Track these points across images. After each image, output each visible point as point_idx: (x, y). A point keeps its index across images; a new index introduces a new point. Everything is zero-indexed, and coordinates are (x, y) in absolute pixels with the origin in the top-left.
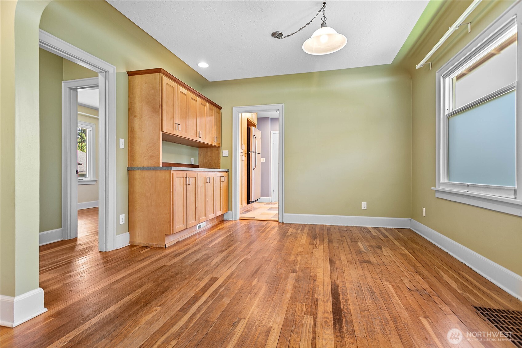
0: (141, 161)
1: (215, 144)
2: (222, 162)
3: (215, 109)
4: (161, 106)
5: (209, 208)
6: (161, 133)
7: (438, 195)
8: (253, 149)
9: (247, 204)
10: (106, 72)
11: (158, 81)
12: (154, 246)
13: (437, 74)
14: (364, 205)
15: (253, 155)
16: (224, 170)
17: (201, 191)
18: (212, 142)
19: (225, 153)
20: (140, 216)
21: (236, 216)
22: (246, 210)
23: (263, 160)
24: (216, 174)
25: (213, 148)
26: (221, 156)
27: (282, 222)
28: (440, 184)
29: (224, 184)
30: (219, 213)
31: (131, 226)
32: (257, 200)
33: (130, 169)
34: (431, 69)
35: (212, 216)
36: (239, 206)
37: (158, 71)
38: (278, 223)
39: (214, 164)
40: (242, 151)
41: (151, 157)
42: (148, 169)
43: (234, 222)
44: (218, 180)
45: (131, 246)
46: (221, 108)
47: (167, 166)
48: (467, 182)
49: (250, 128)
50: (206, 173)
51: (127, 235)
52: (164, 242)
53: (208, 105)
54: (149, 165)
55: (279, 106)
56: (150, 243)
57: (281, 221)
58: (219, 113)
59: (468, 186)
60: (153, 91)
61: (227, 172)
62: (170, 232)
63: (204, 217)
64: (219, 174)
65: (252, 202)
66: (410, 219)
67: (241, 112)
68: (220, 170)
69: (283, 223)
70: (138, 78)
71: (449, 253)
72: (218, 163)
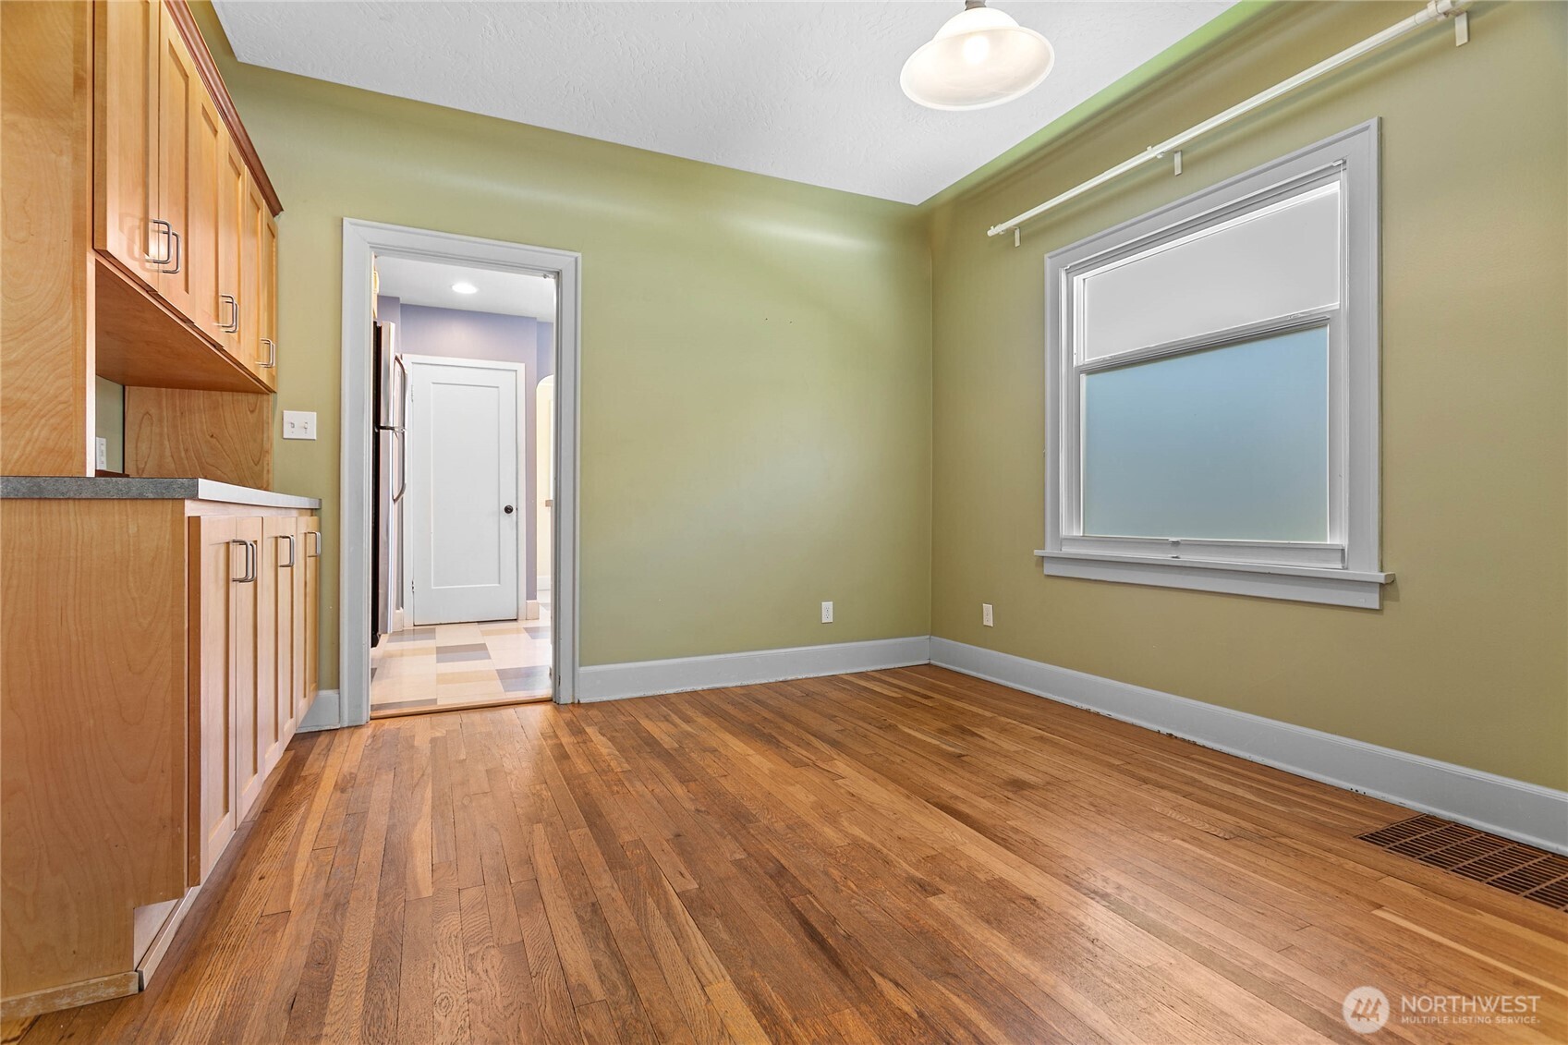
1: (263, 376)
2: (282, 463)
3: (264, 206)
7: (1050, 569)
8: (391, 417)
13: (1048, 262)
14: (827, 612)
15: (392, 442)
18: (256, 366)
19: (298, 422)
21: (357, 705)
25: (228, 396)
26: (276, 436)
27: (570, 701)
28: (1061, 541)
34: (1017, 244)
36: (369, 659)
38: (555, 706)
39: (230, 473)
46: (277, 208)
48: (1172, 536)
49: (380, 328)
50: (277, 514)
55: (563, 260)
57: (565, 698)
58: (273, 233)
59: (1176, 544)
61: (313, 511)
64: (303, 525)
66: (928, 637)
67: (387, 250)
69: (579, 706)
71: (1104, 712)
72: (257, 469)
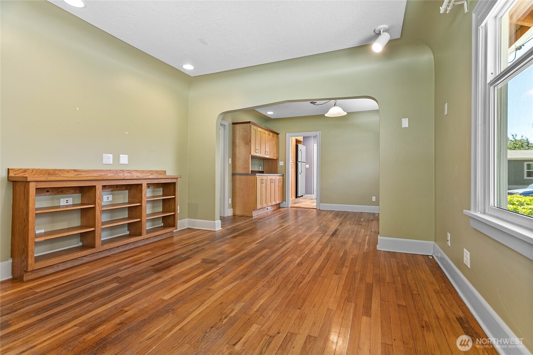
0: (239, 170)
1: (275, 158)
2: (279, 169)
3: (275, 135)
4: (250, 141)
5: (273, 199)
6: (250, 155)
8: (299, 160)
9: (295, 198)
10: (224, 125)
11: (249, 128)
12: (247, 216)
14: (374, 199)
15: (299, 164)
16: (281, 175)
17: (268, 187)
18: (274, 157)
19: (281, 163)
20: (238, 200)
21: (288, 205)
22: (295, 202)
23: (308, 166)
24: (276, 177)
25: (273, 160)
26: (279, 165)
29: (281, 184)
30: (278, 202)
31: (233, 205)
32: (303, 196)
33: (234, 174)
35: (274, 203)
36: (291, 199)
37: (249, 122)
38: (316, 210)
39: (273, 171)
40: (292, 162)
41: (245, 168)
42: (243, 174)
43: (287, 208)
44: (277, 181)
45: (234, 215)
46: (278, 134)
47: (254, 172)
49: (298, 145)
50: (271, 177)
51: (232, 210)
52: (252, 213)
53: (271, 134)
54: (244, 173)
55: (317, 133)
56: (244, 214)
57: (318, 208)
58: (278, 137)
60: (246, 133)
61: (282, 176)
62: (255, 209)
63: (270, 203)
64: (278, 178)
65: (299, 197)
67: (292, 136)
68: (278, 175)
69: (319, 210)
70: (238, 126)
72: (276, 170)
